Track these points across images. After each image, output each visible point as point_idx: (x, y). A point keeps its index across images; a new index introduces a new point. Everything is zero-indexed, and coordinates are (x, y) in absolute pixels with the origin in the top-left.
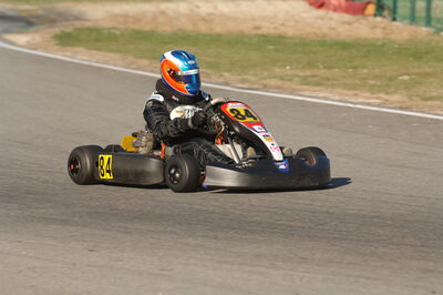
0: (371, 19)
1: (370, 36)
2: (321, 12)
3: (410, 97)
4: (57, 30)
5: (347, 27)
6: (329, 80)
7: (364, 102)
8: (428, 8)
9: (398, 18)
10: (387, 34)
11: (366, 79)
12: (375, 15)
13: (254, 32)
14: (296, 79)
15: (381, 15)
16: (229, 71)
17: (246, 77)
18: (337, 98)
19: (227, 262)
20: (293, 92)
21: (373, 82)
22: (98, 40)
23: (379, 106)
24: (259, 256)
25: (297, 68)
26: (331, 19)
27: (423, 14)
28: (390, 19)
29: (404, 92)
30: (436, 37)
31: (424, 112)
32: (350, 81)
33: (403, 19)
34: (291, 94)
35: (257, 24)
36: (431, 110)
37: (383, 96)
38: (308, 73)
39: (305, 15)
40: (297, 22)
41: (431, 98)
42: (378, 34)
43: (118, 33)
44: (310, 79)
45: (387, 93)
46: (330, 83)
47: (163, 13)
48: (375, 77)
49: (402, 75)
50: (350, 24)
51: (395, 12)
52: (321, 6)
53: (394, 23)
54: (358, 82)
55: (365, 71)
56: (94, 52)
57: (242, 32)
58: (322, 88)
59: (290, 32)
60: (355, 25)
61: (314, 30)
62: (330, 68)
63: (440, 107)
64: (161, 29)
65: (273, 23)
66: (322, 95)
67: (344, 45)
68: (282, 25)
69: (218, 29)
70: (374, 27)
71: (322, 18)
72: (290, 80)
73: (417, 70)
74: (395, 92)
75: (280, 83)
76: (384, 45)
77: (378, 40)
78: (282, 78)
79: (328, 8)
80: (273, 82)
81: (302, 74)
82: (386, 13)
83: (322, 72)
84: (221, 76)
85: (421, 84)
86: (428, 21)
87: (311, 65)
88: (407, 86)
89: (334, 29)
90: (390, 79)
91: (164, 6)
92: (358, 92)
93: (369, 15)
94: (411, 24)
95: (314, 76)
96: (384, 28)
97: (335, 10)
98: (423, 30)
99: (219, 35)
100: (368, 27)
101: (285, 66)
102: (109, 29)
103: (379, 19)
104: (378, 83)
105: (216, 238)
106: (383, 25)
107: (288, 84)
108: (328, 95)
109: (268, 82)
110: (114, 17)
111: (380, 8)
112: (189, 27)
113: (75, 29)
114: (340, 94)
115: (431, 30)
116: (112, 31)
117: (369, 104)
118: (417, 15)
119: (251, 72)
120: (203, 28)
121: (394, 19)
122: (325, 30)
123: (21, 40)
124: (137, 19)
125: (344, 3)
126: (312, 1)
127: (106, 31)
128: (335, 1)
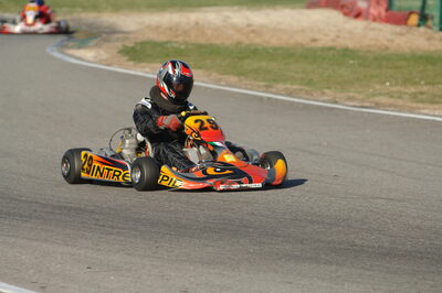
0: (415, 29)
4: (119, 45)
12: (419, 25)
13: (313, 45)
14: (406, 96)
15: (425, 25)
16: (329, 88)
17: (351, 94)
20: (411, 110)
25: (397, 84)
26: (381, 30)
28: (436, 29)
38: (413, 90)
39: (347, 26)
44: (420, 97)
52: (358, 16)
57: (302, 45)
59: (350, 45)
61: (373, 42)
62: (433, 84)
65: (326, 35)
68: (338, 37)
69: (274, 42)
72: (399, 97)
75: (391, 101)
78: (392, 97)
79: (367, 18)
80: (384, 100)
82: (429, 23)
84: (323, 93)
87: (407, 81)
89: (392, 41)
91: (193, 17)
93: (412, 26)
95: (422, 93)
97: (374, 20)
101: (384, 83)
103: (422, 29)
107: (400, 102)
109: (377, 99)
110: (157, 28)
111: (424, 18)
112: (246, 41)
113: (136, 43)
116: (175, 45)
120: (257, 40)
121: (441, 29)
122: (386, 43)
123: (88, 55)
125: (383, 13)
126: (346, 10)
127: (169, 45)
128: (373, 11)
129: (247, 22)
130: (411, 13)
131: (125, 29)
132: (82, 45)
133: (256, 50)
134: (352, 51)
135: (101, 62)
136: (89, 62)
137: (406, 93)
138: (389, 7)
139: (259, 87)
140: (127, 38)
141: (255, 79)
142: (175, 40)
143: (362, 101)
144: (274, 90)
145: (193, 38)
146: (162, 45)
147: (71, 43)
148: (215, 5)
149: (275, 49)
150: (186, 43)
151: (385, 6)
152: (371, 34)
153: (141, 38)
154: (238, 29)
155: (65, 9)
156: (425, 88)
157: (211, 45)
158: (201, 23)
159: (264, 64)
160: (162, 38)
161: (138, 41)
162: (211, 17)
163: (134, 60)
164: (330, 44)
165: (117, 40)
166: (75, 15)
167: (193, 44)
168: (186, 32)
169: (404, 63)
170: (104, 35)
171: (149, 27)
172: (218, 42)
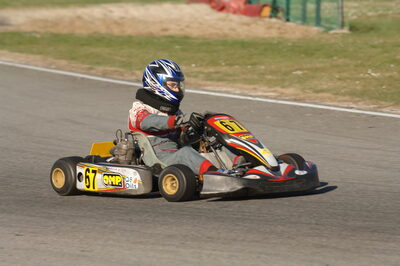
0: (267, 20)
1: (267, 36)
2: (222, 15)
3: (303, 90)
5: (245, 27)
6: (230, 75)
7: (262, 95)
8: (318, 10)
9: (291, 19)
10: (281, 33)
11: (263, 74)
12: (271, 17)
14: (201, 75)
15: (276, 17)
18: (238, 92)
19: (141, 243)
20: (198, 87)
21: (269, 77)
22: (20, 43)
23: (275, 98)
24: (170, 236)
25: (201, 66)
26: (231, 20)
27: (314, 15)
28: (284, 19)
29: (297, 85)
30: (325, 35)
31: (315, 103)
32: (249, 76)
33: (296, 19)
34: (196, 89)
35: (165, 26)
36: (322, 101)
37: (279, 89)
38: (212, 70)
39: (207, 18)
40: (201, 24)
41: (322, 91)
42: (274, 33)
43: (38, 36)
44: (214, 75)
45: (283, 87)
46: (231, 78)
47: (79, 18)
48: (272, 73)
49: (296, 70)
50: (248, 25)
51: (287, 13)
52: (222, 8)
53: (288, 24)
54: (256, 77)
55: (263, 67)
56: (17, 54)
57: (152, 34)
58: (224, 83)
59: (194, 32)
60: (253, 26)
62: (231, 65)
63: (330, 98)
64: (78, 32)
65: (179, 25)
66: (224, 89)
67: (243, 44)
68: (188, 26)
69: (129, 31)
70: (269, 28)
71: (224, 20)
72: (196, 77)
73: (309, 66)
74: (290, 85)
76: (279, 43)
77: (273, 38)
79: (228, 11)
81: (206, 71)
82: (280, 14)
83: (224, 69)
84: (133, 74)
85: (313, 78)
86: (318, 21)
87: (214, 63)
88: (300, 80)
89: (234, 30)
90: (286, 74)
92: (256, 86)
93: (265, 17)
94: (303, 24)
95: (217, 73)
96: (279, 28)
97: (235, 12)
98: (314, 30)
99: (130, 37)
100: (264, 28)
101: (190, 65)
102: (30, 33)
103: (274, 20)
104: (275, 78)
105: (131, 221)
106: (277, 26)
107: (193, 80)
108: (229, 89)
110: (35, 22)
111: (275, 10)
112: (103, 30)
114: (241, 89)
115: (321, 29)
116: (34, 34)
117: (267, 97)
118: (308, 15)
120: (116, 31)
121: (288, 20)
122: (227, 31)
124: (56, 23)
125: (242, 6)
126: (214, 4)
127: (28, 35)
128: (234, 5)
129: (123, 15)
130: (265, 6)
131: (13, 22)
137: (203, 73)
139: (83, 69)
141: (83, 62)
144: (93, 72)
150: (46, 33)
160: (29, 29)
167: (51, 34)
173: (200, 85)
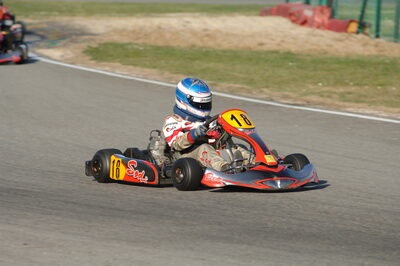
0: (355, 35)
1: (367, 53)
2: (304, 31)
4: (84, 45)
5: (341, 44)
9: (381, 34)
10: (381, 51)
12: (358, 33)
13: (260, 48)
14: (335, 96)
15: (363, 33)
16: (267, 87)
17: (287, 93)
20: (338, 108)
22: (127, 56)
25: (328, 85)
26: (322, 36)
28: (373, 35)
32: (386, 98)
33: (385, 35)
35: (259, 40)
38: (341, 90)
39: (293, 32)
43: (141, 48)
44: (348, 96)
46: (369, 100)
50: (341, 40)
51: (377, 30)
52: (304, 23)
53: (377, 40)
55: (394, 89)
56: (131, 67)
57: (249, 48)
59: (293, 49)
61: (315, 47)
65: (273, 40)
68: (283, 41)
69: (225, 45)
71: (313, 35)
72: (329, 97)
75: (321, 99)
78: (322, 96)
79: (311, 25)
80: (315, 98)
82: (367, 30)
84: (261, 92)
87: (339, 82)
89: (331, 46)
91: (157, 21)
93: (352, 33)
94: (396, 42)
95: (349, 93)
96: (376, 46)
97: (318, 27)
101: (316, 84)
102: (130, 44)
103: (360, 36)
107: (329, 101)
109: (308, 98)
110: (122, 32)
111: (362, 26)
113: (100, 44)
114: (385, 111)
116: (135, 46)
119: (288, 89)
120: (211, 44)
121: (378, 36)
122: (325, 48)
125: (327, 21)
126: (293, 18)
127: (129, 47)
128: (318, 19)
129: (204, 27)
130: (352, 21)
132: (52, 45)
133: (207, 52)
134: (293, 54)
135: (66, 61)
136: (55, 60)
137: (335, 93)
138: (332, 15)
140: (92, 40)
142: (136, 42)
143: (295, 99)
144: (218, 88)
145: (152, 41)
146: (122, 46)
147: (42, 44)
148: (180, 11)
149: (224, 51)
150: (145, 45)
151: (328, 14)
152: (314, 40)
153: (106, 40)
154: (194, 33)
155: (43, 13)
156: (353, 89)
157: (167, 47)
158: (163, 27)
159: (212, 65)
160: (125, 40)
161: (102, 42)
162: (173, 22)
163: (95, 59)
164: (276, 48)
165: (84, 41)
166: (51, 19)
167: (151, 46)
168: (147, 35)
169: (337, 66)
170: (74, 37)
171: (115, 30)
172: (174, 44)
173: (340, 106)
